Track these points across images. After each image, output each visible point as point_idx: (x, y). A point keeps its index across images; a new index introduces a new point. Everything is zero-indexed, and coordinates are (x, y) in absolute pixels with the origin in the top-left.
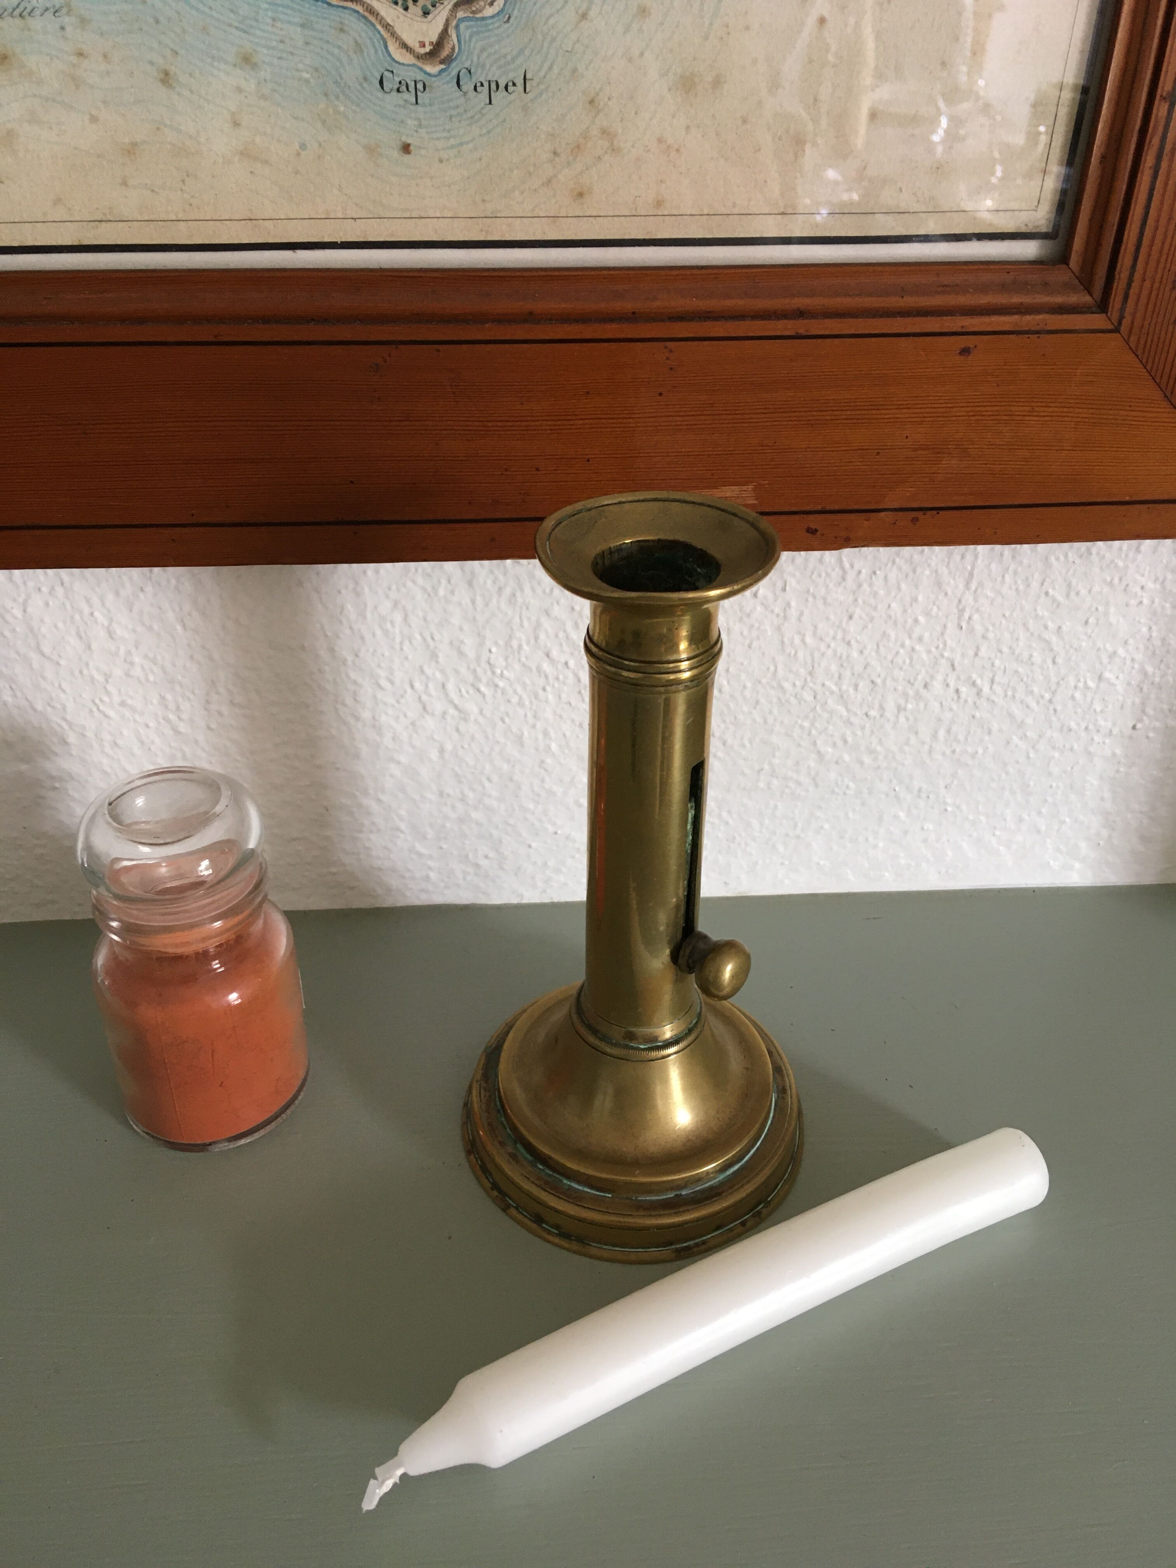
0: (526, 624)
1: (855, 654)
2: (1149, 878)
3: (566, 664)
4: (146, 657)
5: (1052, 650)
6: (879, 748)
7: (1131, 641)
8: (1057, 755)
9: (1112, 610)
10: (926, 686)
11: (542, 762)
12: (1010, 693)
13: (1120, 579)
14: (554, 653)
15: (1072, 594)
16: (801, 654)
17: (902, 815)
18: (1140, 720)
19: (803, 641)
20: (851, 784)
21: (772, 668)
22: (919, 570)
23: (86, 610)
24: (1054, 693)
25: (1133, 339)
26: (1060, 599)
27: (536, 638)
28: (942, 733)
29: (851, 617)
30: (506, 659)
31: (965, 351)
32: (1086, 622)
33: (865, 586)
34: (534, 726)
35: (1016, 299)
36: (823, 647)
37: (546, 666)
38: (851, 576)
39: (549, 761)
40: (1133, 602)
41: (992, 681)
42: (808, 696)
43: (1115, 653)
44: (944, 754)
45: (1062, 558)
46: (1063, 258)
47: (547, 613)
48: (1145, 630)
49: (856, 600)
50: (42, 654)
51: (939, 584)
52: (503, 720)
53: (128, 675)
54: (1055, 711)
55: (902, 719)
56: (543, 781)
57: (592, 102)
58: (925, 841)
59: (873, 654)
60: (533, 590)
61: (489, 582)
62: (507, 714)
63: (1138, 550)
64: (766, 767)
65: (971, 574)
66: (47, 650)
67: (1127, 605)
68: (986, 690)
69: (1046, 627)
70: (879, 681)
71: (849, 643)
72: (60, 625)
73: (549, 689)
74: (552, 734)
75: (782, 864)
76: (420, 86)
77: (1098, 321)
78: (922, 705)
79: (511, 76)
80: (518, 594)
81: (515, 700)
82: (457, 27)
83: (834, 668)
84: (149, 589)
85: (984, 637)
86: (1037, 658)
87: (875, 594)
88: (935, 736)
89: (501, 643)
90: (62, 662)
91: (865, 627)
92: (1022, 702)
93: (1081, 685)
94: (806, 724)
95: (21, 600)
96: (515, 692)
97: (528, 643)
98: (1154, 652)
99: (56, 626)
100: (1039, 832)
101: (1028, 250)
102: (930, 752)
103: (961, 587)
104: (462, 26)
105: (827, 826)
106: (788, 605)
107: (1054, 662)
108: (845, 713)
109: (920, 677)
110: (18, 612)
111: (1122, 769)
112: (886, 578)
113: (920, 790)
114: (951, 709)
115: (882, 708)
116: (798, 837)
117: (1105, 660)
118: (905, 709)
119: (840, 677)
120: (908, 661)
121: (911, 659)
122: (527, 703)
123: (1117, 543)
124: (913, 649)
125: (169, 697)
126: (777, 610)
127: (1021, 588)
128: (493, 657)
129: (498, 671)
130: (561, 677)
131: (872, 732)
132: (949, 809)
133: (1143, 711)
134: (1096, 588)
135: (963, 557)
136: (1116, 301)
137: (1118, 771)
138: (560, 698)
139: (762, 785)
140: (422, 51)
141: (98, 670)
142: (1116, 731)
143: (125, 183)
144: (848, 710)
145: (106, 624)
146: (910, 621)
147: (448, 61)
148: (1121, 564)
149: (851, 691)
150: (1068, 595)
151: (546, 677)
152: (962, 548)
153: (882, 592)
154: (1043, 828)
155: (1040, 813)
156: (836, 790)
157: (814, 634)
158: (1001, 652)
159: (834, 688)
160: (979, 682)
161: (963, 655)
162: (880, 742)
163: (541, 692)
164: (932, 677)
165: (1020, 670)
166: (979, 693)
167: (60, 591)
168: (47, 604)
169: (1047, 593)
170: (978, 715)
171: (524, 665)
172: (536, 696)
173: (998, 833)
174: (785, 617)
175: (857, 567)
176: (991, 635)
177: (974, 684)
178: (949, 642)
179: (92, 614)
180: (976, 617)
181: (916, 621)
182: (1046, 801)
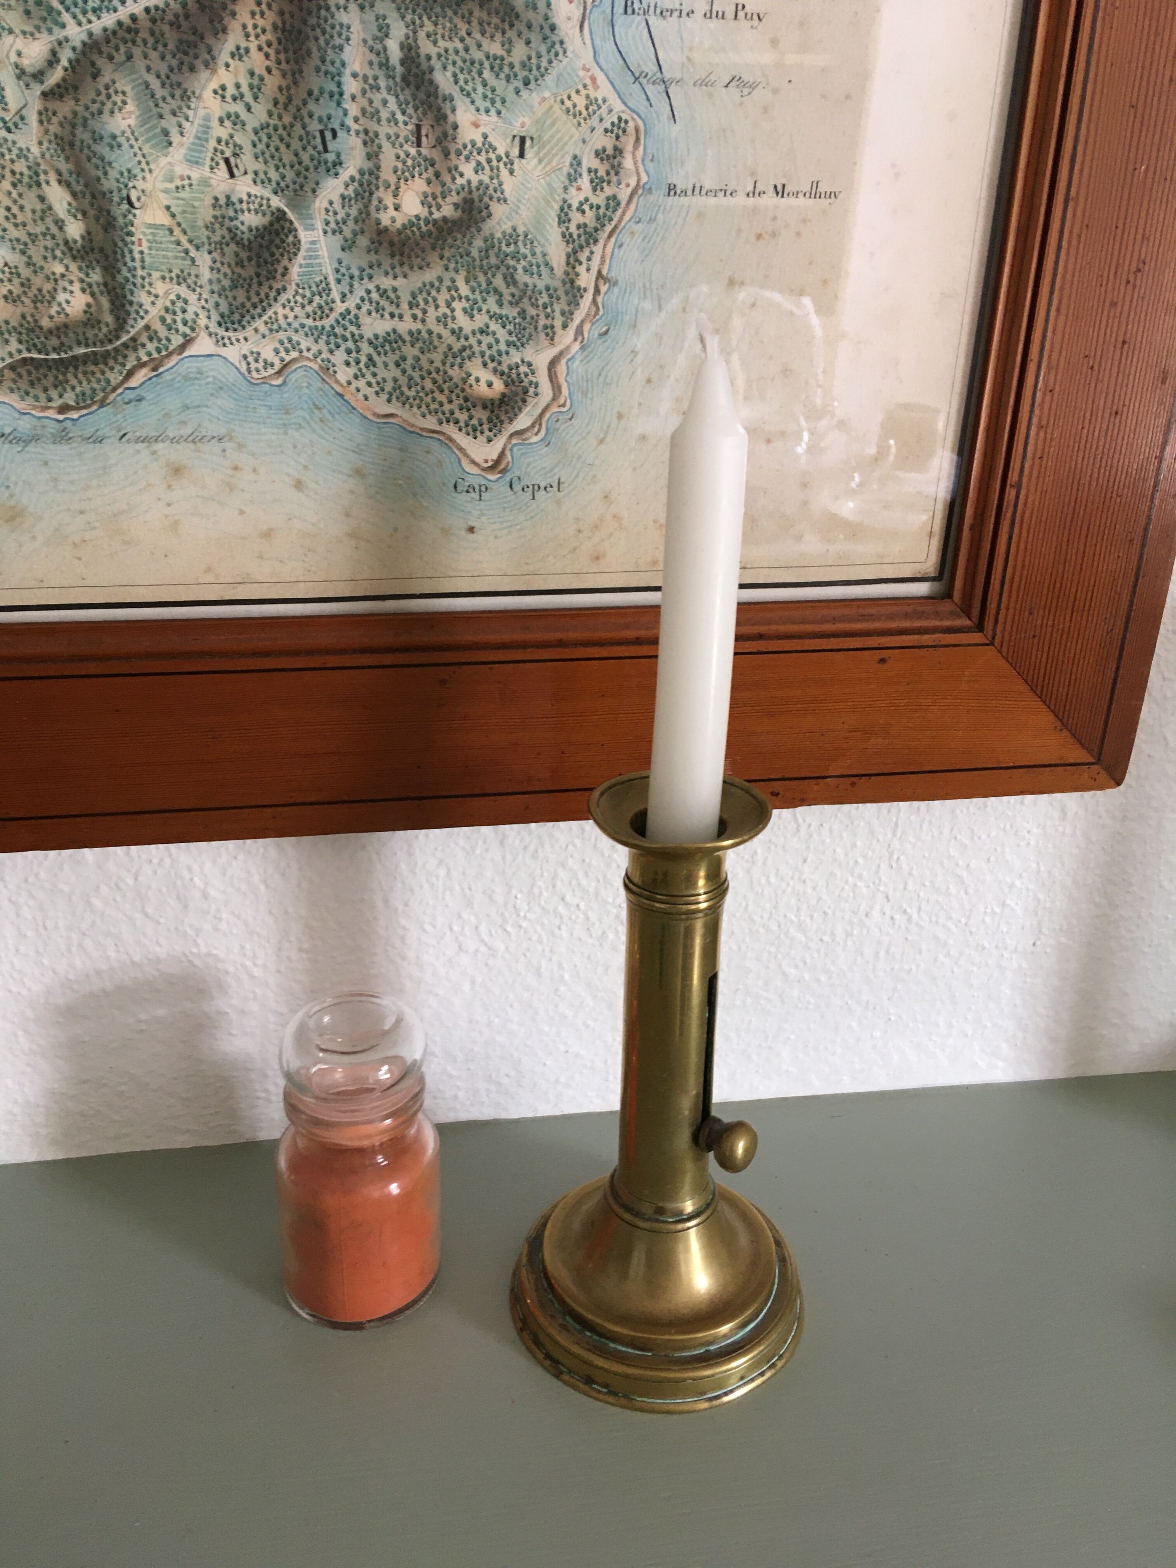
0: (545, 874)
1: (810, 891)
2: (1059, 1074)
3: (578, 906)
4: (233, 913)
5: (963, 883)
6: (833, 968)
7: (1024, 874)
8: (975, 969)
9: (1007, 850)
10: (867, 915)
11: (557, 990)
12: (934, 919)
13: (1011, 827)
14: (568, 898)
15: (976, 838)
16: (766, 892)
17: (854, 1024)
18: (1039, 939)
19: (768, 880)
20: (812, 1000)
21: (744, 904)
22: (856, 823)
23: (187, 876)
24: (969, 917)
25: (1004, 649)
26: (966, 842)
27: (554, 886)
28: (882, 954)
29: (805, 861)
30: (529, 904)
31: (882, 661)
32: (989, 860)
33: (815, 836)
34: (550, 960)
35: (917, 624)
36: (784, 885)
37: (561, 909)
38: (803, 828)
39: (562, 989)
40: (1023, 844)
41: (919, 909)
42: (773, 926)
43: (1013, 884)
44: (885, 971)
45: (965, 811)
46: (948, 594)
47: (563, 865)
48: (1034, 865)
49: (808, 847)
50: (146, 915)
51: (872, 832)
52: (525, 955)
53: (216, 929)
54: (971, 932)
55: (850, 943)
56: (556, 1006)
57: (606, 497)
58: (874, 1047)
59: (824, 890)
60: (552, 846)
61: (517, 841)
62: (528, 950)
63: (1022, 803)
64: (741, 987)
65: (896, 824)
66: (150, 911)
67: (1019, 846)
68: (915, 916)
69: (957, 864)
70: (830, 912)
71: (804, 882)
72: (164, 889)
73: (563, 927)
74: (565, 965)
75: (757, 1072)
76: (483, 489)
77: (977, 637)
78: (865, 931)
79: (549, 481)
80: (540, 850)
81: (535, 937)
82: (511, 450)
83: (793, 902)
84: (241, 857)
85: (910, 874)
86: (953, 889)
87: (823, 842)
88: (877, 955)
89: (525, 890)
90: (162, 921)
91: (817, 868)
92: (944, 926)
93: (989, 911)
94: (773, 950)
95: (134, 870)
96: (536, 931)
97: (547, 889)
98: (1043, 884)
99: (160, 891)
100: (966, 1035)
101: (922, 589)
102: (874, 970)
103: (889, 835)
104: (515, 449)
105: (793, 1037)
106: (756, 852)
107: (966, 893)
108: (803, 939)
109: (862, 908)
110: (130, 881)
111: (1028, 980)
112: (831, 829)
113: (868, 1002)
114: (888, 934)
115: (833, 935)
116: (770, 1048)
117: (1006, 890)
118: (852, 934)
119: (798, 910)
120: (851, 895)
121: (854, 892)
122: (545, 940)
123: (1006, 798)
124: (855, 885)
125: (248, 946)
126: (746, 857)
127: (936, 834)
128: (518, 902)
129: (522, 914)
130: (573, 917)
131: (826, 955)
132: (893, 1018)
133: (1040, 931)
134: (993, 834)
135: (889, 811)
136: (989, 624)
137: (1025, 982)
138: (572, 934)
139: (738, 1003)
140: (486, 465)
141: (191, 926)
142: (1020, 948)
143: (261, 557)
144: (806, 936)
145: (202, 887)
146: (851, 862)
147: (504, 471)
148: (1010, 814)
149: (808, 921)
150: (972, 839)
151: (561, 918)
152: (889, 804)
153: (828, 840)
154: (970, 1033)
155: (966, 1019)
156: (800, 1005)
157: (777, 875)
158: (924, 886)
159: (793, 918)
160: (909, 910)
161: (895, 889)
162: (833, 962)
163: (556, 931)
164: (872, 908)
165: (941, 899)
166: (910, 920)
167: (167, 862)
168: (155, 873)
169: (956, 838)
170: (910, 938)
171: (543, 909)
172: (553, 934)
173: (934, 1038)
174: (753, 863)
175: (808, 820)
176: (915, 872)
177: (905, 912)
178: (883, 879)
179: (191, 880)
180: (902, 858)
181: (856, 862)
182: (970, 1009)
